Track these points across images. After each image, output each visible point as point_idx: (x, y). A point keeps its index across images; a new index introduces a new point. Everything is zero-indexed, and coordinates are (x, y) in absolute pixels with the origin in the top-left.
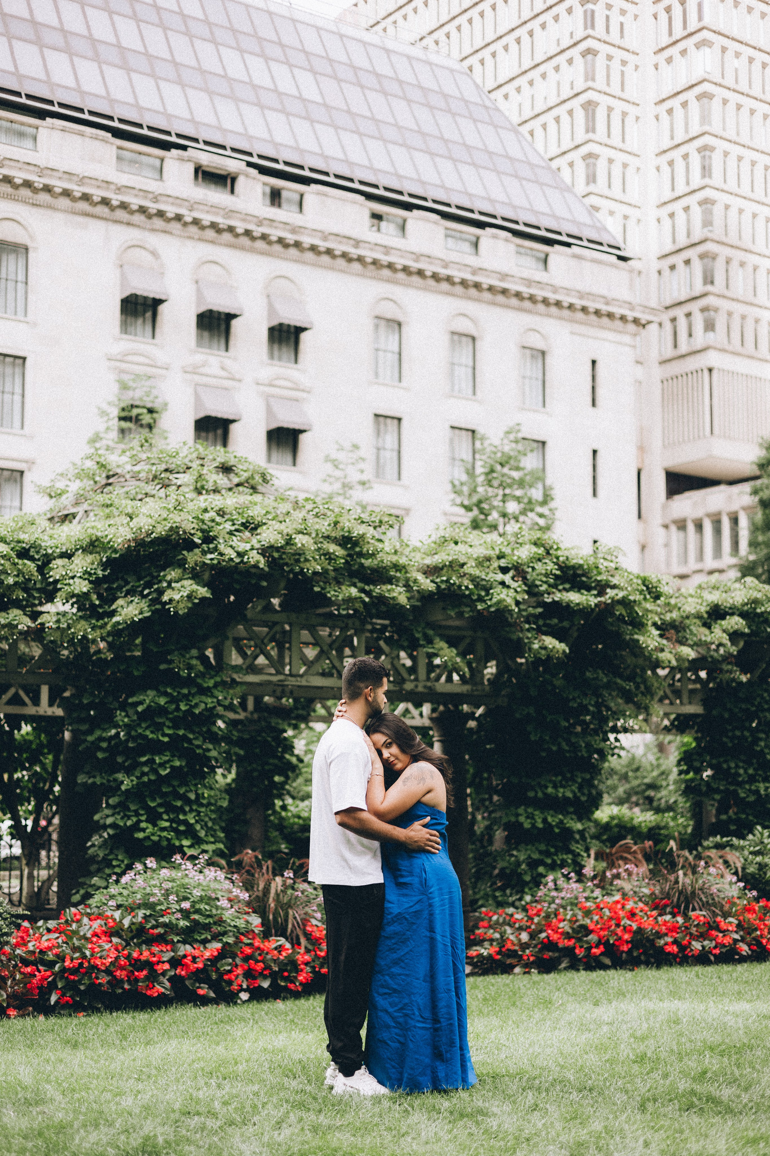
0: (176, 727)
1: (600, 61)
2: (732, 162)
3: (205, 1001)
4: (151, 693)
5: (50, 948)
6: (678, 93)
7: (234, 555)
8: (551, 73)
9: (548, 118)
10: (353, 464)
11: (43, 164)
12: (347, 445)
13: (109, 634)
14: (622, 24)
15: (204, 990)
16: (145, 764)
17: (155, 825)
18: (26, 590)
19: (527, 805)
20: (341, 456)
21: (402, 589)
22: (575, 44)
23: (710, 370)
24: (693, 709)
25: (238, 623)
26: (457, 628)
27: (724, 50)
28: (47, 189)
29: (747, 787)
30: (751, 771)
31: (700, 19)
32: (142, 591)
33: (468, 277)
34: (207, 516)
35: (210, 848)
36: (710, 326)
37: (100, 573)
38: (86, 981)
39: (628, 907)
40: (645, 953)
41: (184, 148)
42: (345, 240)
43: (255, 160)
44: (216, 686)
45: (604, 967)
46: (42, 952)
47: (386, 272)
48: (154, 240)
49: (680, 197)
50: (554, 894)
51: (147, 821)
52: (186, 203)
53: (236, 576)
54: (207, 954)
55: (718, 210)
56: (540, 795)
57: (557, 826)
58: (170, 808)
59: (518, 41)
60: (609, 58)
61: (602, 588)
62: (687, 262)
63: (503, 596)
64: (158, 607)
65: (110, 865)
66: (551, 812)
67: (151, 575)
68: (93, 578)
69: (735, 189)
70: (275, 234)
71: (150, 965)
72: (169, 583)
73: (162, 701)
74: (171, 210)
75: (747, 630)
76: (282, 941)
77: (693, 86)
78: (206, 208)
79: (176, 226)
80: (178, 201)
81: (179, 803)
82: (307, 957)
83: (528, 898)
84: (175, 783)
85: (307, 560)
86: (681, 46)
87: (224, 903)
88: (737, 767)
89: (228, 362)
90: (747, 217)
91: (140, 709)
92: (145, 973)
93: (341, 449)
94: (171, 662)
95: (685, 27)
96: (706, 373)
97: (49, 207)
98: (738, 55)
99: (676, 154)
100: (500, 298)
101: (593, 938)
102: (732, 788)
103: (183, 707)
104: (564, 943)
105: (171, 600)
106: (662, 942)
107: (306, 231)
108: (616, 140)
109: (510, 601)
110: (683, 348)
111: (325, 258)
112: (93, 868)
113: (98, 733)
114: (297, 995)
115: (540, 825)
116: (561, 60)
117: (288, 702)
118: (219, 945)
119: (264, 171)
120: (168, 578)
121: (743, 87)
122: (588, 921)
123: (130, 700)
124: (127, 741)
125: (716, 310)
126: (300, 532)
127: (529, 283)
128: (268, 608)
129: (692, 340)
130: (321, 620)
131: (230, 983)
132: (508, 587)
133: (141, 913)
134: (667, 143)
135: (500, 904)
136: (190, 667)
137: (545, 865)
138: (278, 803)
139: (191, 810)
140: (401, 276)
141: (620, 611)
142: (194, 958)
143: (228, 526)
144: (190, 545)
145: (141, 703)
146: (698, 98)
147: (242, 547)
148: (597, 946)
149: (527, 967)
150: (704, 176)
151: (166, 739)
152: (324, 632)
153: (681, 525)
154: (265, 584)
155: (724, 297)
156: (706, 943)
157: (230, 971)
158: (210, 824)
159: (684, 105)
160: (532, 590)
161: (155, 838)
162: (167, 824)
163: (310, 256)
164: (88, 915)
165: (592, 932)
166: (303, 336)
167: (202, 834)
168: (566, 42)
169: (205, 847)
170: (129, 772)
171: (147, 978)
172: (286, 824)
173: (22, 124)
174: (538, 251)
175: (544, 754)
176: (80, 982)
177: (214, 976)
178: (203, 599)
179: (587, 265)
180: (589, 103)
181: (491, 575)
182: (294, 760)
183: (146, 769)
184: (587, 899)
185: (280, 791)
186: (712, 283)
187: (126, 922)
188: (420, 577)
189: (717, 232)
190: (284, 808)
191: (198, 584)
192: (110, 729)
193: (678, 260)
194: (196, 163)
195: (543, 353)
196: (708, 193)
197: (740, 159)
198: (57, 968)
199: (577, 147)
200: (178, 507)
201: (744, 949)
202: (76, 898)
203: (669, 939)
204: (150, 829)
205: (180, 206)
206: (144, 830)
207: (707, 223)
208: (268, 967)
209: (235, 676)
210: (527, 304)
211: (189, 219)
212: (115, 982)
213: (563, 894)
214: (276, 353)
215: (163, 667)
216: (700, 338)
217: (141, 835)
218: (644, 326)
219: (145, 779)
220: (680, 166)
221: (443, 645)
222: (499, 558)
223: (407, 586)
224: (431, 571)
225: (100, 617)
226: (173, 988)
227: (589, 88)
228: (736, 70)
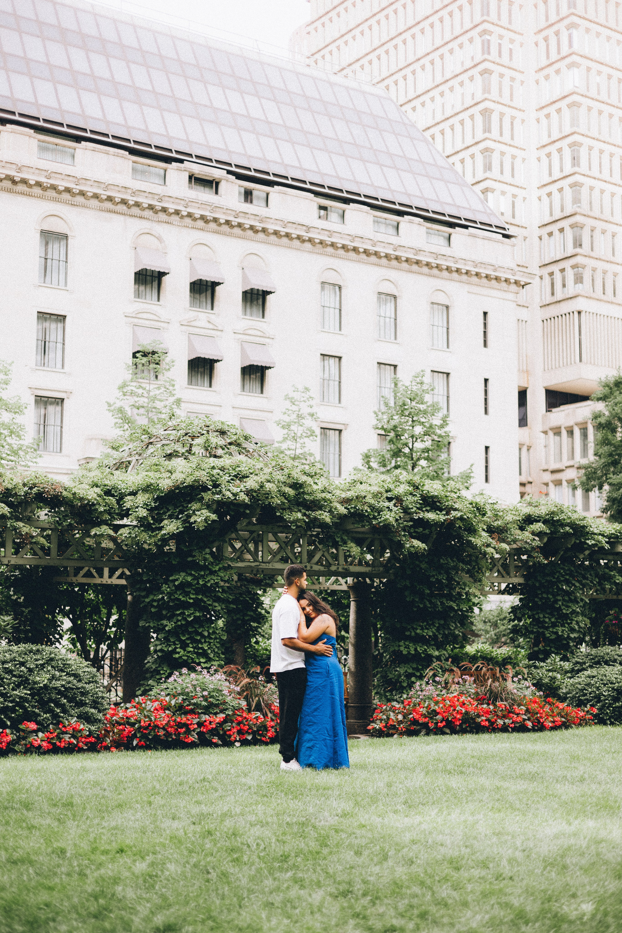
0: (197, 594)
1: (495, 78)
2: (595, 153)
3: (217, 745)
4: (183, 574)
5: (132, 716)
6: (554, 102)
7: (231, 495)
8: (457, 87)
9: (455, 120)
10: (305, 401)
11: (79, 176)
12: (301, 388)
13: (159, 540)
14: (511, 50)
15: (215, 740)
16: (179, 615)
17: (185, 650)
18: (110, 514)
19: (405, 640)
20: (296, 396)
21: (327, 514)
22: (475, 66)
23: (579, 313)
24: (517, 580)
25: (232, 532)
26: (363, 533)
27: (589, 69)
28: (82, 193)
29: (551, 629)
30: (553, 620)
31: (570, 45)
32: (178, 516)
33: (390, 251)
34: (215, 472)
35: (216, 663)
36: (579, 279)
37: (153, 505)
38: (152, 733)
39: (461, 700)
40: (469, 726)
41: (181, 161)
42: (300, 227)
43: (234, 169)
44: (220, 569)
45: (444, 733)
46: (127, 718)
47: (330, 250)
48: (160, 229)
49: (555, 181)
50: (419, 693)
51: (180, 648)
52: (182, 202)
53: (232, 507)
54: (218, 720)
55: (585, 192)
56: (413, 634)
57: (423, 653)
58: (194, 641)
59: (432, 63)
60: (502, 76)
61: (449, 510)
62: (562, 230)
63: (387, 517)
64: (187, 525)
65: (158, 673)
66: (420, 644)
67: (183, 506)
68: (149, 508)
69: (597, 175)
70: (248, 222)
71: (186, 725)
72: (194, 511)
73: (189, 579)
74: (172, 207)
75: (548, 531)
76: (258, 714)
77: (565, 97)
78: (197, 205)
79: (175, 219)
80: (177, 201)
81: (199, 638)
82: (272, 723)
83: (405, 696)
84: (197, 626)
85: (272, 497)
86: (556, 66)
87: (226, 692)
88: (544, 617)
89: (212, 317)
90: (607, 196)
91: (176, 583)
92: (184, 729)
93: (296, 390)
94: (195, 556)
95: (559, 53)
96: (576, 314)
97: (84, 206)
98: (599, 73)
99: (552, 149)
100: (415, 267)
101: (439, 717)
102: (541, 630)
103: (201, 582)
104: (422, 720)
105: (195, 522)
106: (480, 720)
107: (272, 221)
108: (506, 137)
109: (391, 519)
110: (559, 296)
111: (285, 240)
112: (148, 675)
113: (151, 597)
114: (267, 744)
115: (413, 652)
116: (465, 77)
117: (260, 576)
118: (224, 716)
119: (239, 177)
120: (193, 508)
121: (604, 97)
122: (437, 707)
123: (171, 578)
124: (168, 602)
125: (584, 267)
126: (269, 481)
127: (437, 256)
128: (250, 523)
129: (566, 289)
130: (281, 529)
131: (230, 736)
132: (391, 510)
133: (181, 698)
134: (545, 140)
135: (389, 700)
136: (205, 559)
137: (416, 677)
138: (253, 640)
139: (205, 642)
140: (341, 252)
141: (458, 524)
142: (210, 722)
143: (227, 478)
144: (205, 489)
145: (177, 580)
146: (569, 106)
147: (236, 490)
148: (441, 722)
149: (401, 734)
150: (574, 165)
151: (191, 601)
152: (282, 535)
153: (557, 431)
154: (248, 512)
155: (590, 257)
156: (507, 721)
157: (230, 730)
158: (216, 650)
159: (559, 111)
160: (406, 510)
161: (185, 658)
162: (192, 650)
163: (273, 238)
164: (150, 700)
165: (438, 713)
166: (269, 298)
167: (212, 656)
168: (468, 64)
169: (213, 663)
170: (169, 619)
171: (185, 733)
172: (258, 654)
173: (64, 146)
174: (444, 232)
175: (415, 609)
176: (149, 734)
177: (221, 732)
178: (213, 521)
179: (479, 241)
180: (486, 110)
181: (381, 503)
182: (263, 612)
183: (180, 618)
184: (438, 695)
185: (255, 632)
186: (581, 245)
187: (173, 702)
188: (339, 506)
189: (585, 208)
190: (257, 642)
191: (210, 512)
192: (158, 594)
193: (554, 228)
194: (190, 172)
195: (447, 307)
196: (577, 178)
197: (601, 152)
198: (136, 726)
199: (477, 143)
200: (199, 467)
201: (530, 724)
202: (139, 693)
203: (484, 718)
204: (182, 652)
205: (179, 204)
206: (179, 653)
207: (576, 200)
208: (250, 728)
209: (230, 563)
210: (435, 271)
211: (185, 213)
212: (168, 734)
213: (424, 693)
214: (248, 310)
215: (190, 559)
216: (572, 289)
217: (177, 656)
218: (523, 287)
219: (179, 623)
220: (555, 156)
221: (353, 545)
222: (387, 491)
223: (330, 511)
224: (345, 501)
225: (153, 530)
226: (199, 738)
227: (486, 99)
228: (598, 84)
